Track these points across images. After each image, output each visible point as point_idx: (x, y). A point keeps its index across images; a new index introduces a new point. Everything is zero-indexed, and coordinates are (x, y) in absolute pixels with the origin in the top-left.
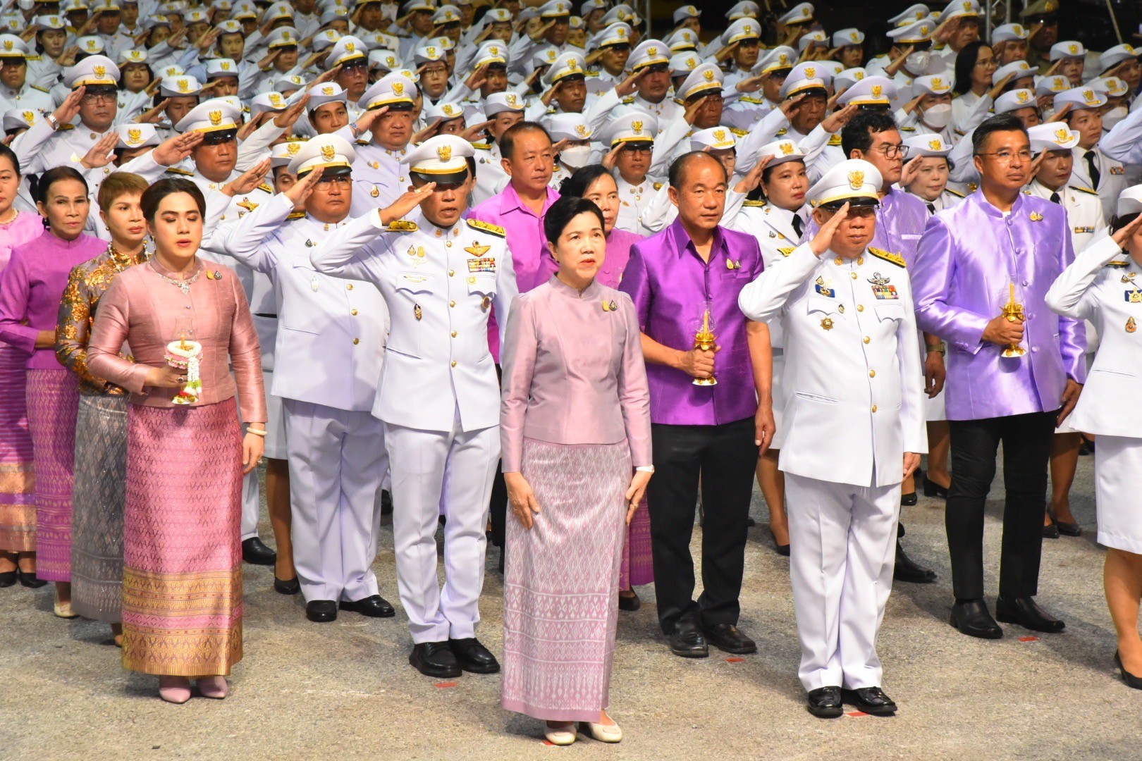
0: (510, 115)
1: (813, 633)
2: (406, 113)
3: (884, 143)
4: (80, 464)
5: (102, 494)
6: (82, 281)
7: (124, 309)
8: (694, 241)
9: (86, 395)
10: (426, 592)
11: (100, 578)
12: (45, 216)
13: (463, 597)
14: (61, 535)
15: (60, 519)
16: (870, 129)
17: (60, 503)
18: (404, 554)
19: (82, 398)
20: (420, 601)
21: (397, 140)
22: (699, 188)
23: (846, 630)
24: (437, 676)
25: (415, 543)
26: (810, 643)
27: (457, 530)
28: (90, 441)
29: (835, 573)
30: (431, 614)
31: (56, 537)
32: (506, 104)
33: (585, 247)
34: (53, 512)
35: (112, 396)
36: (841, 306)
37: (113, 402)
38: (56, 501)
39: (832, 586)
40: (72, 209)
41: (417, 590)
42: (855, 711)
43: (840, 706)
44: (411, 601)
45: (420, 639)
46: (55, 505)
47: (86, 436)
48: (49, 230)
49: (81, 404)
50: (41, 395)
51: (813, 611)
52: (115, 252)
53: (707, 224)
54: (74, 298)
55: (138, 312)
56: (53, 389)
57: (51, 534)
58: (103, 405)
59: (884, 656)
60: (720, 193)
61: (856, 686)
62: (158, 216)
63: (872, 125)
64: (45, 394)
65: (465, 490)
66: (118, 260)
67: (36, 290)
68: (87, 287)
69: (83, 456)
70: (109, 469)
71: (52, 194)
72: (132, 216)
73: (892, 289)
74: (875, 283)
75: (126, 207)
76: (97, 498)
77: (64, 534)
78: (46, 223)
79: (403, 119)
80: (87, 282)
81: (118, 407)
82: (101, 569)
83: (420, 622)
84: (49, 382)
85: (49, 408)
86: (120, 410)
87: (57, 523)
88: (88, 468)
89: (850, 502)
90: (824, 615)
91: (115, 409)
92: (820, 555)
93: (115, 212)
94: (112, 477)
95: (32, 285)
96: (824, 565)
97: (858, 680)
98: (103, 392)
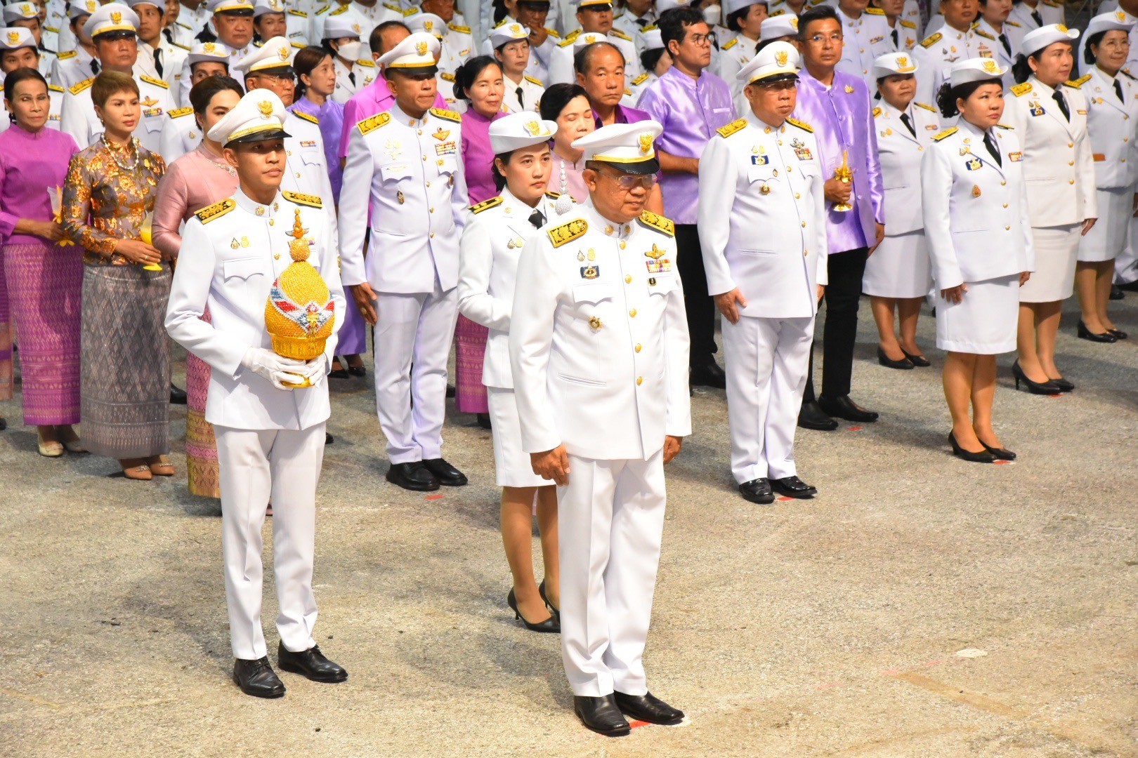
0: (272, 16)
1: (746, 436)
2: (247, 18)
3: (695, 34)
4: (89, 327)
5: (112, 350)
6: (83, 168)
7: (183, 191)
8: (601, 118)
9: (93, 266)
10: (404, 421)
11: (112, 421)
12: (12, 112)
13: (430, 422)
14: (46, 386)
15: (44, 372)
16: (683, 23)
17: (44, 358)
18: (386, 391)
19: (88, 268)
20: (400, 429)
21: (240, 41)
22: (602, 72)
23: (771, 432)
24: (420, 490)
25: (397, 381)
26: (742, 444)
27: (425, 369)
28: (99, 306)
29: (764, 387)
30: (408, 439)
31: (42, 387)
32: (268, 7)
33: (580, 126)
34: (38, 367)
35: (116, 266)
36: (775, 170)
37: (119, 271)
38: (41, 357)
39: (761, 396)
40: (36, 105)
41: (397, 419)
42: (781, 496)
43: (771, 494)
44: (391, 429)
45: (398, 460)
46: (39, 360)
47: (94, 301)
48: (15, 123)
49: (86, 274)
50: (20, 266)
51: (748, 418)
52: (108, 141)
53: (611, 102)
54: (77, 182)
55: (196, 193)
56: (31, 260)
57: (37, 386)
58: (109, 274)
59: (798, 451)
60: (619, 76)
61: (779, 477)
62: (209, 111)
63: (685, 20)
64: (24, 265)
65: (433, 336)
66: (112, 148)
67: (11, 176)
68: (88, 173)
69: (92, 317)
70: (117, 329)
71: (17, 92)
72: (126, 111)
73: (808, 151)
74: (796, 147)
75: (120, 103)
76: (107, 354)
77: (49, 384)
78: (11, 117)
79: (244, 23)
80: (88, 168)
81: (122, 276)
82: (112, 414)
83: (398, 445)
84: (26, 255)
85: (28, 277)
86: (124, 277)
87: (43, 375)
88: (97, 328)
89: (779, 327)
90: (758, 421)
91: (120, 277)
92: (756, 373)
93: (110, 107)
94: (120, 337)
95: (7, 172)
96: (758, 380)
97: (781, 471)
98: (108, 261)
